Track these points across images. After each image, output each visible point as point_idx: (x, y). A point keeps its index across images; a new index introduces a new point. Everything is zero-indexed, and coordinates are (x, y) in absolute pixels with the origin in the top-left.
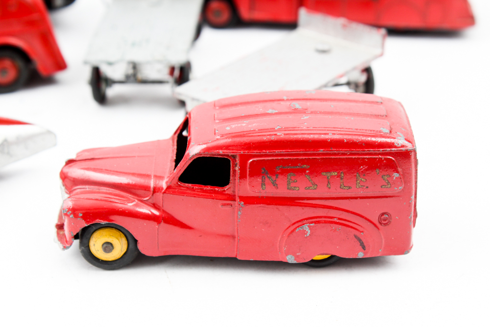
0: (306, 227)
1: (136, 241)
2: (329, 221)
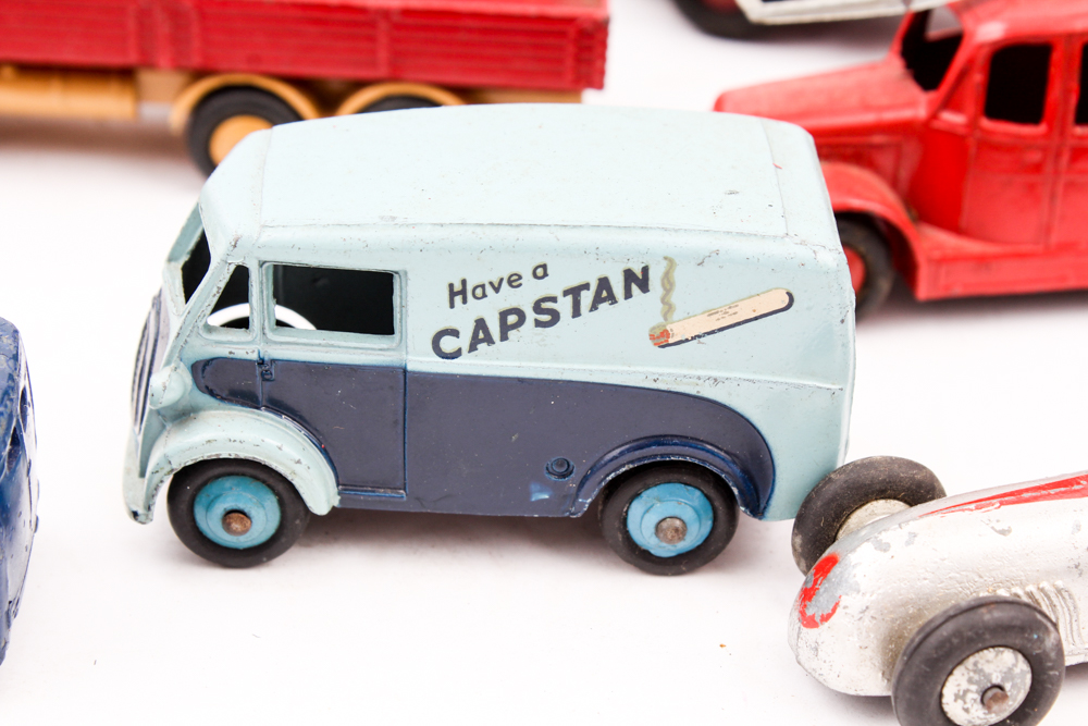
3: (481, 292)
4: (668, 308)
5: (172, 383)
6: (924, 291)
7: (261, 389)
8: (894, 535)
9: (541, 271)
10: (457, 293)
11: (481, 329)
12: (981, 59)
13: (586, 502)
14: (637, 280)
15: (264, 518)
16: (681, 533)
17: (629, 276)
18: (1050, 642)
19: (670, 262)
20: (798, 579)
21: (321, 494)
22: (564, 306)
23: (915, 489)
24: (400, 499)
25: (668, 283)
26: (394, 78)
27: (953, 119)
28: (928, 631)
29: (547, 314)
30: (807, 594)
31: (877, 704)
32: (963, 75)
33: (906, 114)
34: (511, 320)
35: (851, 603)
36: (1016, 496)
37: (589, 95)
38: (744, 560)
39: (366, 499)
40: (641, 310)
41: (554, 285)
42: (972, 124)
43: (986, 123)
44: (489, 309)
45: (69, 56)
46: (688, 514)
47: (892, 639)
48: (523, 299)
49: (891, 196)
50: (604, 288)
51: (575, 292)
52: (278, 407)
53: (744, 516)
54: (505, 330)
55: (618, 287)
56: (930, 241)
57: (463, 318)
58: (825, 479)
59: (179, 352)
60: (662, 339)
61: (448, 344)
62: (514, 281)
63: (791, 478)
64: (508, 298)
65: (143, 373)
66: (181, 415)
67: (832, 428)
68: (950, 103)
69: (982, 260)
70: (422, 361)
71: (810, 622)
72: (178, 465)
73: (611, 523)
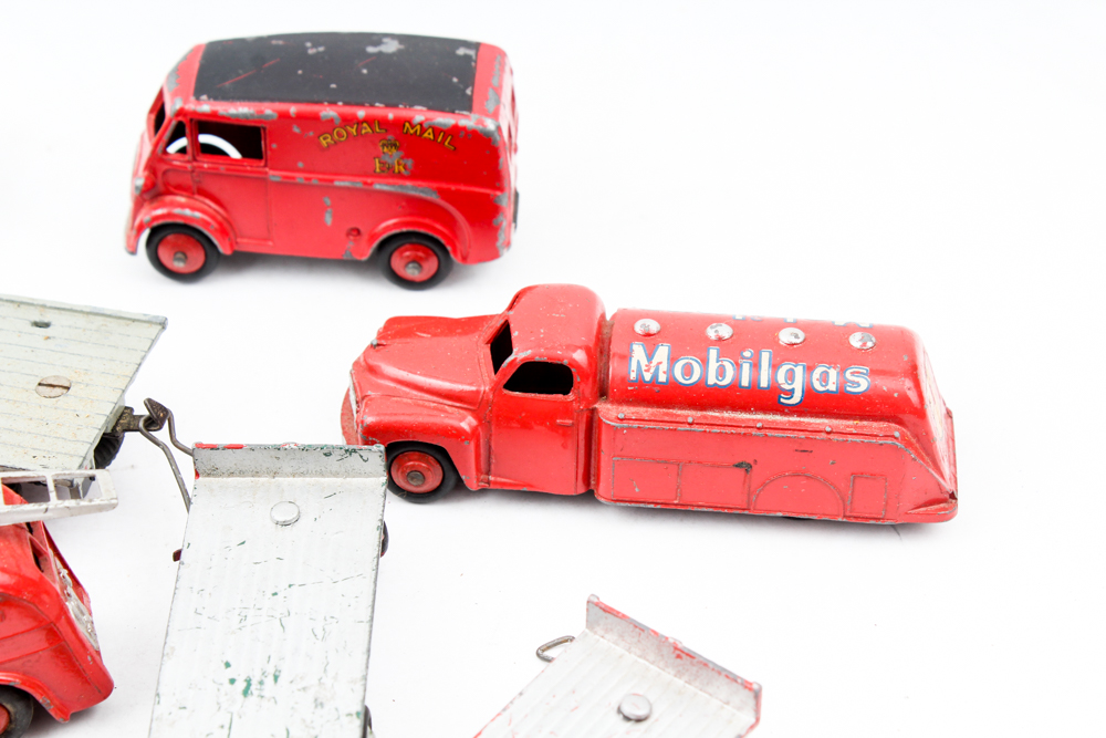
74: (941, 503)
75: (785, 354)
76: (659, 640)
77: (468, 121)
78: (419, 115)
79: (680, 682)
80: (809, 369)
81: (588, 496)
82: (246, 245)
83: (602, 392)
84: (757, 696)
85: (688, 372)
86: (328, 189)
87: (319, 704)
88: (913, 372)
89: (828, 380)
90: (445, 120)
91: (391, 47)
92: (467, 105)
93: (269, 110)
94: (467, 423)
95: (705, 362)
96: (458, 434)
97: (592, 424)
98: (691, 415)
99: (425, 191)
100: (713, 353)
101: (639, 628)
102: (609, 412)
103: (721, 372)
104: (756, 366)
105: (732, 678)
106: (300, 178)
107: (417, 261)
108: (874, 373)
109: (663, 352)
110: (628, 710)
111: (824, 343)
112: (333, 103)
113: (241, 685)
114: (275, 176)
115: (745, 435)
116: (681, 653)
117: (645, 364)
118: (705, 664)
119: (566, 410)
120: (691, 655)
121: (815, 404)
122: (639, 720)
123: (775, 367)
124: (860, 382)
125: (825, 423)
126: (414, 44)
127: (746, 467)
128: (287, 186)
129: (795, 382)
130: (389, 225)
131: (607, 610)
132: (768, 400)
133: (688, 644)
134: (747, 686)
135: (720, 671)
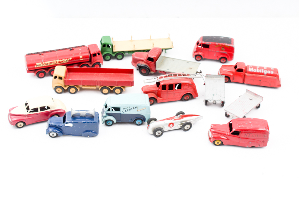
0: (251, 142)
1: (223, 142)
2: (254, 142)
3: (126, 109)
4: (138, 109)
5: (105, 115)
6: (158, 102)
7: (111, 115)
8: (153, 123)
9: (129, 107)
10: (124, 109)
11: (126, 111)
12: (161, 86)
13: (133, 121)
14: (136, 107)
15: (111, 123)
16: (140, 123)
17: (135, 107)
18: (163, 130)
19: (138, 106)
20: (147, 126)
21: (115, 121)
22: (131, 109)
23: (155, 120)
24: (120, 121)
25: (138, 108)
26: (117, 86)
27: (160, 90)
28: (155, 130)
29: (130, 110)
30: (148, 127)
31: (152, 134)
32: (160, 87)
33: (156, 89)
34: (128, 110)
35: (150, 128)
36: (161, 121)
37: (132, 87)
38: (144, 124)
39: (118, 121)
40: (136, 109)
41: (130, 108)
42: (161, 90)
43: (162, 90)
44: (126, 110)
45: (91, 85)
46: (140, 122)
47: (153, 130)
48: (128, 109)
49: (155, 95)
50: (134, 108)
51: (132, 108)
52: (112, 116)
53: (144, 122)
54: (127, 111)
55: (135, 108)
56: (159, 99)
57: (124, 110)
58: (149, 119)
59: (105, 113)
60: (138, 111)
61: (123, 112)
62: (128, 108)
63: (147, 119)
64: (127, 109)
65: (103, 114)
66: (105, 117)
67: (149, 115)
68: (159, 89)
69: (162, 100)
70: (122, 113)
71: (148, 129)
72: (106, 120)
73: (135, 122)
74: (280, 85)
75: (265, 70)
76: (253, 93)
77: (231, 45)
78: (226, 44)
79: (255, 97)
80: (267, 71)
81: (243, 83)
82: (206, 57)
83: (246, 72)
84: (263, 98)
85: (255, 71)
86: (215, 52)
87: (221, 97)
88: (278, 72)
89: (269, 72)
90: (229, 45)
91: (222, 38)
92: (231, 44)
93: (210, 43)
94: (232, 75)
95: (257, 70)
96: (231, 76)
97: (245, 75)
98: (255, 75)
99: (226, 52)
100: (257, 69)
101: (251, 92)
102: (247, 74)
103: (258, 71)
104: (262, 71)
105: (260, 96)
106: (213, 50)
107: (224, 60)
108: (274, 72)
109: (252, 68)
110: (250, 99)
111: (269, 69)
112: (217, 43)
113: (213, 95)
114: (210, 50)
115: (260, 77)
116: (255, 94)
117: (250, 70)
118: (258, 95)
119: (242, 74)
120: (256, 94)
121: (268, 75)
122: (251, 100)
123: (264, 70)
124: (272, 73)
125: (268, 76)
126: (225, 38)
127: (260, 80)
128: (211, 51)
129: (266, 72)
130: (221, 56)
131: (248, 90)
132: (263, 74)
133: (256, 93)
134: (262, 97)
135: (259, 96)
